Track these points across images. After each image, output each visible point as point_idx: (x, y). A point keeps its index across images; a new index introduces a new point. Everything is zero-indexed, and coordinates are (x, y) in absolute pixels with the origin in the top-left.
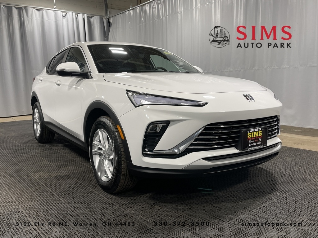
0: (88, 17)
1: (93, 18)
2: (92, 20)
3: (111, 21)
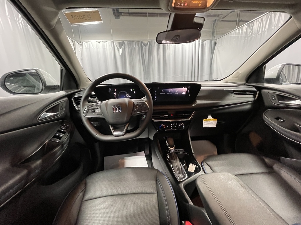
0: (202, 41)
1: (206, 41)
2: (205, 43)
3: (217, 42)
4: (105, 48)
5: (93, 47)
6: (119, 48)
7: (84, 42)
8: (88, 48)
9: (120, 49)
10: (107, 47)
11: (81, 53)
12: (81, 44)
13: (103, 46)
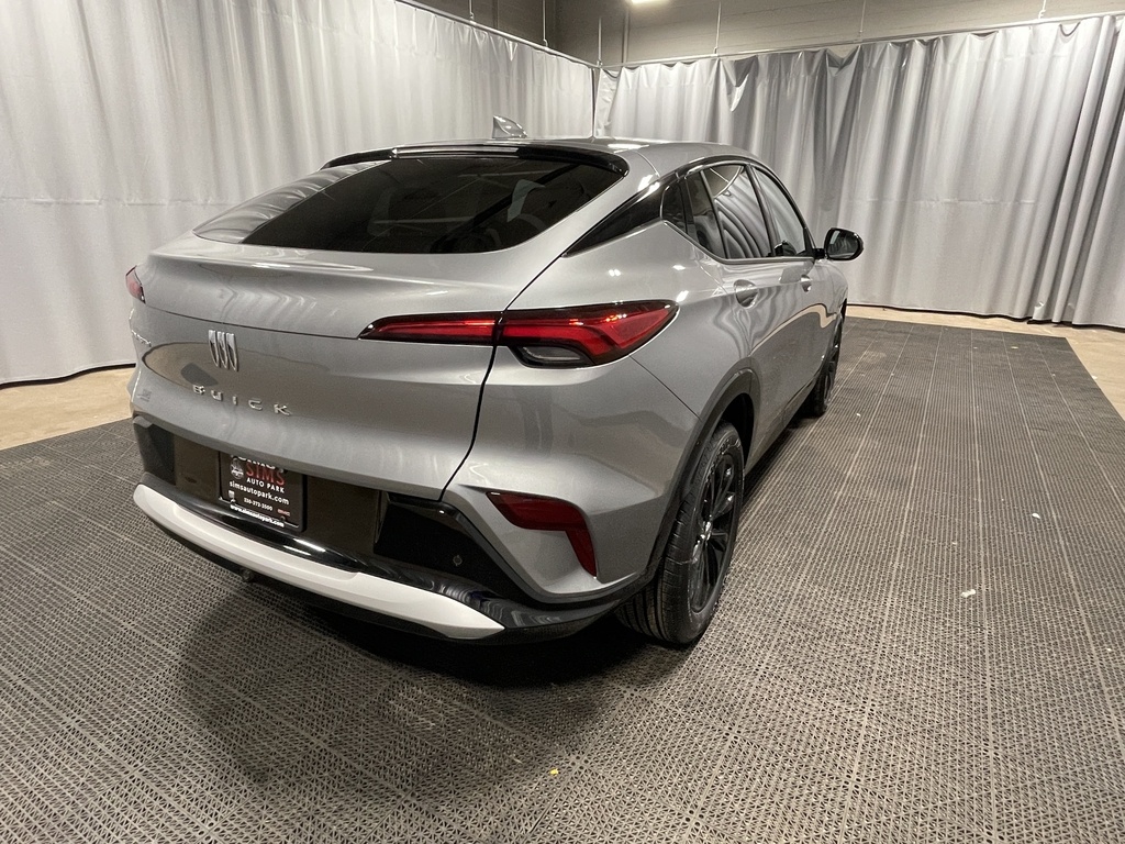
4: (687, 84)
5: (648, 83)
6: (734, 83)
7: (624, 69)
8: (633, 85)
9: (738, 85)
10: (695, 83)
11: (608, 106)
12: (615, 73)
13: (682, 77)
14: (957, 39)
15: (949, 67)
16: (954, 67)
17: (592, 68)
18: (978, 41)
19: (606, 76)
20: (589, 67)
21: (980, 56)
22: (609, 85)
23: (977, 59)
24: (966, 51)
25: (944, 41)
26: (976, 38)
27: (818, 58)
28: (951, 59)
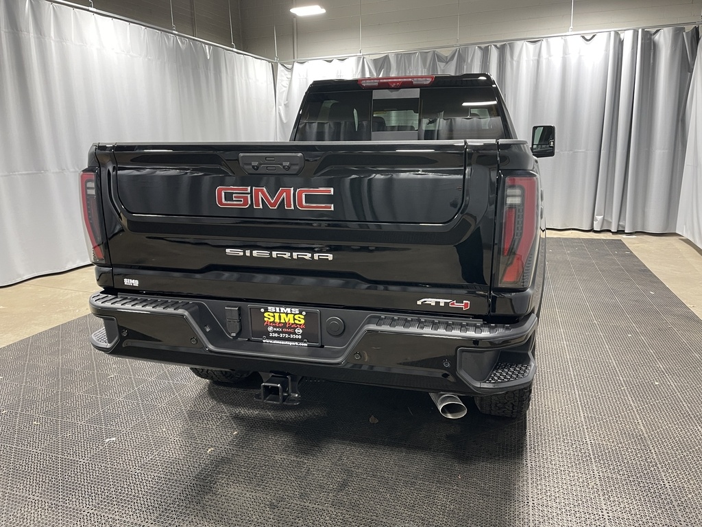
14: (518, 44)
15: (515, 63)
16: (518, 62)
17: (271, 62)
18: (531, 46)
19: (282, 68)
20: (269, 62)
21: (534, 56)
22: (286, 75)
23: (531, 57)
24: (525, 53)
25: (510, 46)
26: (529, 44)
27: (429, 57)
28: (515, 58)
